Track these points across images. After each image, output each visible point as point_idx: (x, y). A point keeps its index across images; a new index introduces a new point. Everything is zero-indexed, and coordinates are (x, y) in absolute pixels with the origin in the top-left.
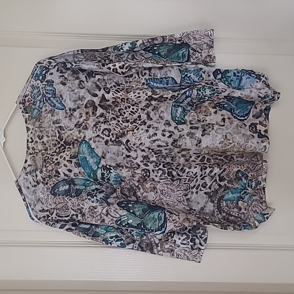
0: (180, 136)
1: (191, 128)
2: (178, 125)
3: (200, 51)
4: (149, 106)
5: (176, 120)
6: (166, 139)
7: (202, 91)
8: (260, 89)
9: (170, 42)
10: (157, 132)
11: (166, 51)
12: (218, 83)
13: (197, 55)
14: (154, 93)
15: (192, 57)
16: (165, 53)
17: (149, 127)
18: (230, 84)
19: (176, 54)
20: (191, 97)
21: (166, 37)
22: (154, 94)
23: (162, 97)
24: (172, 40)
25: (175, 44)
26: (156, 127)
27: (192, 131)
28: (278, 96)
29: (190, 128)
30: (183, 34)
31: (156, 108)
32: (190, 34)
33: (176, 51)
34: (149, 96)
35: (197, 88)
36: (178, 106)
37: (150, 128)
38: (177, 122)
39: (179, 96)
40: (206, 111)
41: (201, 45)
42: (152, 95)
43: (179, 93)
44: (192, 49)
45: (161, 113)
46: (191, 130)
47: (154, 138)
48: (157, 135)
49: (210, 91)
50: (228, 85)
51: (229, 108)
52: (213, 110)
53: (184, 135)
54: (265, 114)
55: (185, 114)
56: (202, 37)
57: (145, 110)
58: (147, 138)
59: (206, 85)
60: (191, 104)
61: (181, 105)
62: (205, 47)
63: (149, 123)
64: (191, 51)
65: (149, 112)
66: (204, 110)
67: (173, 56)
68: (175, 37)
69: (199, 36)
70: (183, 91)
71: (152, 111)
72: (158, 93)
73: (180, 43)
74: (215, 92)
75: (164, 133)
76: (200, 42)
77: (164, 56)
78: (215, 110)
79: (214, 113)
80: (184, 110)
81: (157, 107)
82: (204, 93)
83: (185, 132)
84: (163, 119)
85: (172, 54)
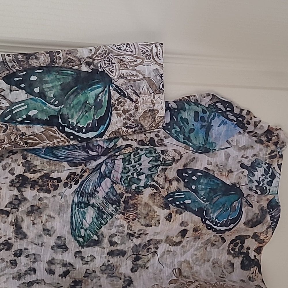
0: (86, 272)
1: (111, 254)
2: (83, 247)
3: (134, 97)
4: (19, 205)
5: (81, 237)
6: (56, 278)
7: (133, 163)
8: (245, 148)
9: (66, 65)
10: (35, 265)
11: (59, 87)
12: (165, 140)
13: (128, 105)
14: (29, 167)
15: (116, 109)
16: (56, 94)
17: (18, 254)
18: (189, 138)
19: (81, 98)
20: (109, 177)
21: (59, 53)
22: (29, 171)
23: (46, 176)
24: (71, 61)
25: (79, 72)
26: (34, 254)
27: (113, 260)
28: (278, 161)
29: (108, 254)
30: (97, 50)
31: (37, 210)
32: (112, 52)
33: (82, 90)
34: (18, 176)
35: (124, 154)
36: (87, 205)
37: (20, 256)
38: (81, 240)
39: (85, 175)
40: (148, 214)
41: (134, 81)
42: (25, 172)
43: (85, 168)
44: (117, 89)
45: (47, 221)
46: (110, 258)
47: (29, 278)
48: (35, 273)
49: (149, 163)
50: (184, 143)
51: (196, 206)
52: (163, 213)
53: (94, 272)
54: (271, 217)
55: (102, 223)
56: (139, 61)
57: (11, 215)
58: (13, 278)
59: (141, 147)
60: (114, 198)
61: (91, 203)
62: (145, 88)
63: (17, 245)
64: (115, 95)
65: (20, 220)
66: (145, 212)
67: (75, 102)
68: (78, 55)
69: (131, 57)
70: (94, 164)
71: (28, 215)
72: (38, 168)
73: (90, 71)
74: (159, 162)
75: (53, 267)
76: (134, 73)
77: (55, 101)
78: (166, 212)
79: (166, 218)
80: (100, 213)
81: (39, 208)
82: (137, 166)
83: (98, 262)
84: (50, 235)
85: (72, 97)
